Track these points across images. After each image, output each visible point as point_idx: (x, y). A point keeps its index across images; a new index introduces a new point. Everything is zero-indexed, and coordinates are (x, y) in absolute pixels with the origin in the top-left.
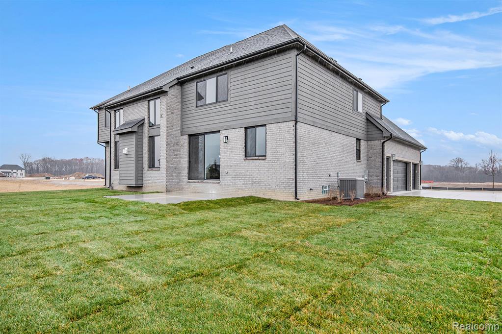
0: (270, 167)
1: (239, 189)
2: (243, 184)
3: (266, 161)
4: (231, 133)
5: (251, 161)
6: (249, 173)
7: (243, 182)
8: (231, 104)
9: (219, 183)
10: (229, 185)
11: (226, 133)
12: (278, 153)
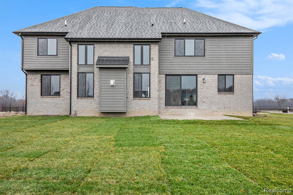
0: (237, 98)
1: (214, 111)
2: (217, 108)
3: (234, 95)
4: (208, 78)
5: (223, 95)
6: (222, 102)
7: (218, 107)
8: (208, 59)
9: (197, 108)
10: (205, 109)
11: (203, 76)
12: (242, 91)
